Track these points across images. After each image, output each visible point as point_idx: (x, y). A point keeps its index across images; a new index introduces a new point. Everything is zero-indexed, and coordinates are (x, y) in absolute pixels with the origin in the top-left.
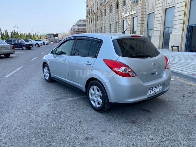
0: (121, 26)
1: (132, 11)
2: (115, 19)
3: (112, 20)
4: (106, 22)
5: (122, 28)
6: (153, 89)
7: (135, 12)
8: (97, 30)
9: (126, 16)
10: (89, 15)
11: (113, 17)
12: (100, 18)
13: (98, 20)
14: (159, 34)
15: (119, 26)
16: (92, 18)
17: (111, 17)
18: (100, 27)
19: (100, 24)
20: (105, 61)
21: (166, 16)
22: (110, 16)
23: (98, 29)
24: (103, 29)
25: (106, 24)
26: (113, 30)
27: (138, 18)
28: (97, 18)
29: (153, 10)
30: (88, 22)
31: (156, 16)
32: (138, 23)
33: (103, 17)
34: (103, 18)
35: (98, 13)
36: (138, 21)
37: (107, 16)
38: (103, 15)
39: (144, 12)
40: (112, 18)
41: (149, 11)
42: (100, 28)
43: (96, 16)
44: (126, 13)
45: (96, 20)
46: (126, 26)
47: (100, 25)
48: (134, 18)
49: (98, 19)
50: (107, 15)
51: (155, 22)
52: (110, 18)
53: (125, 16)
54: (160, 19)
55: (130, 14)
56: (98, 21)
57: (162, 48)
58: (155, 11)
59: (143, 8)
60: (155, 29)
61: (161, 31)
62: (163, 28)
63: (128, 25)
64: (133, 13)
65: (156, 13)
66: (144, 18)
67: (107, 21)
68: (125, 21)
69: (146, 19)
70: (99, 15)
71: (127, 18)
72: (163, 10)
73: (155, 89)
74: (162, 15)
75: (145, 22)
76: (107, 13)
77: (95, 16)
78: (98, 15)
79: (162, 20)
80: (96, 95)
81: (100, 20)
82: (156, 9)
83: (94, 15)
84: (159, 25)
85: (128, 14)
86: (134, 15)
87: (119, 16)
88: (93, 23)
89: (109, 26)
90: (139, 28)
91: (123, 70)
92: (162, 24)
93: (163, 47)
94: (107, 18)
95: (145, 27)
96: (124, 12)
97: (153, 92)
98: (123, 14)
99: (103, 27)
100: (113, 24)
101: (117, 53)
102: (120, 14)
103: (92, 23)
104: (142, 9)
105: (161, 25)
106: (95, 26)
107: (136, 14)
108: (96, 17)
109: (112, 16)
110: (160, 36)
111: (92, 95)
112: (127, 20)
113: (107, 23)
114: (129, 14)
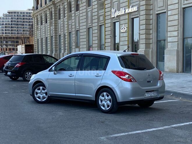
0: (109, 33)
1: (129, 8)
2: (98, 19)
3: (92, 20)
4: (79, 23)
5: (112, 35)
6: (149, 93)
7: (135, 9)
8: (58, 37)
9: (120, 14)
10: (39, 6)
11: (94, 14)
12: (66, 15)
13: (62, 17)
14: (176, 48)
15: (105, 31)
16: (48, 12)
17: (89, 14)
18: (66, 31)
19: (66, 26)
20: (114, 72)
21: (186, 20)
22: (87, 12)
23: (62, 35)
24: (74, 36)
25: (79, 26)
26: (94, 38)
27: (140, 20)
28: (60, 14)
29: (164, 8)
30: (37, 19)
31: (170, 18)
32: (141, 29)
33: (73, 12)
34: (73, 15)
35: (61, 4)
36: (140, 25)
37: (81, 12)
38: (73, 9)
39: (150, 10)
40: (92, 16)
41: (158, 9)
42: (66, 34)
43: (58, 10)
44: (119, 10)
45: (58, 17)
46: (120, 33)
47: (66, 29)
48: (133, 19)
49: (62, 15)
50: (81, 9)
51: (169, 28)
52: (87, 15)
53: (117, 14)
54: (176, 23)
55: (127, 12)
56: (62, 20)
57: (183, 72)
58: (168, 11)
59: (148, 4)
60: (169, 39)
61: (179, 42)
62: (181, 37)
63: (123, 31)
64: (131, 10)
65: (169, 13)
66: (151, 21)
67: (81, 22)
68: (117, 24)
69: (153, 22)
70: (64, 8)
71: (122, 18)
72: (179, 9)
73: (151, 93)
74: (178, 18)
75: (153, 26)
76: (81, 6)
77: (55, 8)
78: (61, 7)
79: (179, 26)
80: (106, 100)
81: (66, 17)
82: (169, 6)
83: (52, 6)
84: (175, 34)
85: (122, 12)
86: (133, 14)
87: (107, 14)
88: (51, 23)
89: (85, 30)
90: (144, 36)
91: (127, 77)
92: (179, 31)
93: (184, 70)
94: (81, 15)
95: (153, 36)
96: (116, 7)
97: (149, 96)
98: (113, 10)
99: (73, 33)
100: (94, 28)
101: (122, 66)
102: (107, 10)
103: (48, 22)
104: (146, 5)
105: (178, 33)
106: (55, 28)
107: (137, 13)
108: (57, 12)
109: (92, 13)
110: (178, 51)
111: (101, 101)
112: (122, 22)
113: (81, 25)
114: (124, 11)
